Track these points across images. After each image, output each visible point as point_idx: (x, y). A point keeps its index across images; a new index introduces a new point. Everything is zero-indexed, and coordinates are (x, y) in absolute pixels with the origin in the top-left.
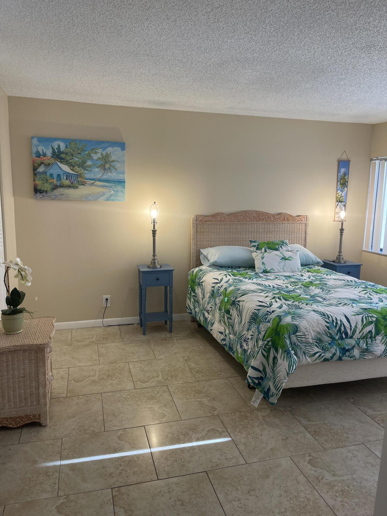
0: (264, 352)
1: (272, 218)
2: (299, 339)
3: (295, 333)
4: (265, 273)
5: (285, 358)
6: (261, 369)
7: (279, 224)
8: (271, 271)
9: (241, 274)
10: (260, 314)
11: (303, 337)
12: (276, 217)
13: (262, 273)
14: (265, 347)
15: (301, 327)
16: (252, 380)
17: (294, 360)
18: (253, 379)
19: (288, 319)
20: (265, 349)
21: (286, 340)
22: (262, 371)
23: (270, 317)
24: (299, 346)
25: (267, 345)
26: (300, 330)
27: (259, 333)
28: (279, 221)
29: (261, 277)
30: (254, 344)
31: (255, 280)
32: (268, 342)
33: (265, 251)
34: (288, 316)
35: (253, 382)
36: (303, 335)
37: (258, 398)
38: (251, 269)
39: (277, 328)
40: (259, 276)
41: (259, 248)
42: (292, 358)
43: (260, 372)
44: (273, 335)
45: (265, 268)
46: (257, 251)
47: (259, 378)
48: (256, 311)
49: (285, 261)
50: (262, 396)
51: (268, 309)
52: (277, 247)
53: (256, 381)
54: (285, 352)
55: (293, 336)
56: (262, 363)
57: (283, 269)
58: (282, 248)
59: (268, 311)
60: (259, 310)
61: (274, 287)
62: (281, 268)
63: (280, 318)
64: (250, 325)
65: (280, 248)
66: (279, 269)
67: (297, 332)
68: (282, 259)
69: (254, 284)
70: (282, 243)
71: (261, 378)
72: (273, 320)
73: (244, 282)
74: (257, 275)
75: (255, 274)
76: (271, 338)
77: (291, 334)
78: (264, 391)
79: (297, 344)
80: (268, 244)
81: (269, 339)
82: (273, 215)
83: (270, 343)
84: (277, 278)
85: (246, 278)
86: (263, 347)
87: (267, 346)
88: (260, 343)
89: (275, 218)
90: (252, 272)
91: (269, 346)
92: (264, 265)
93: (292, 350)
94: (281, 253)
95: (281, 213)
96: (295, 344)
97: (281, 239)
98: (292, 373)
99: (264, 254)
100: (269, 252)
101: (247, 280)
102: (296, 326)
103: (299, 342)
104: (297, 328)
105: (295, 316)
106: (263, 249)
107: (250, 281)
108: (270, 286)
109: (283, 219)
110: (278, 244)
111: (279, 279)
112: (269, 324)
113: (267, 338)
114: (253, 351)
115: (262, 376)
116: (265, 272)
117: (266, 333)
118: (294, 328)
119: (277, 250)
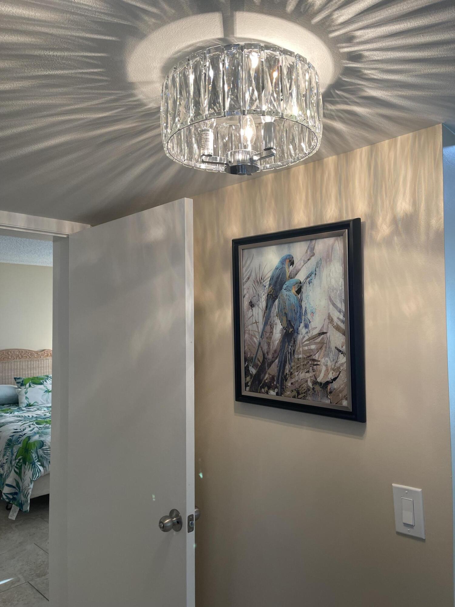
0: (16, 469)
1: (35, 355)
2: (45, 451)
3: (41, 448)
4: (28, 407)
5: (30, 469)
6: (14, 485)
7: (43, 360)
8: (35, 404)
9: (3, 410)
10: (14, 438)
11: (48, 449)
12: (40, 354)
13: (25, 407)
14: (17, 465)
15: (47, 441)
16: (6, 496)
17: (37, 469)
18: (8, 495)
19: (36, 437)
20: (17, 466)
21: (32, 454)
22: (16, 487)
23: (20, 439)
24: (45, 457)
25: (18, 462)
26: (45, 444)
27: (13, 454)
28: (43, 357)
29: (23, 410)
30: (8, 466)
31: (16, 413)
32: (20, 460)
33: (30, 386)
34: (36, 435)
35: (8, 498)
36: (48, 448)
37: (15, 512)
38: (16, 405)
39: (26, 447)
40: (22, 410)
41: (23, 384)
42: (36, 468)
43: (14, 487)
44: (23, 453)
45: (29, 402)
46: (21, 387)
47: (14, 494)
48: (10, 437)
49: (49, 394)
50: (19, 508)
51: (21, 433)
52: (42, 381)
53: (11, 497)
54: (31, 464)
55: (39, 450)
56: (16, 480)
57: (47, 401)
58: (46, 382)
59: (20, 435)
60: (13, 436)
61: (33, 417)
62: (44, 401)
63: (29, 438)
64: (5, 451)
65: (45, 382)
66: (43, 402)
67: (43, 446)
68: (46, 391)
69: (14, 417)
70: (47, 377)
71: (16, 493)
72: (24, 441)
73: (5, 416)
74: (20, 409)
75: (18, 409)
76: (22, 456)
77: (37, 449)
78: (19, 504)
79: (44, 456)
80: (32, 379)
81: (20, 458)
82: (37, 352)
83: (21, 461)
84: (38, 409)
85: (8, 413)
86: (15, 465)
87: (18, 464)
88: (13, 463)
89: (38, 354)
90: (15, 407)
91: (20, 463)
92: (27, 399)
93: (38, 461)
94: (44, 386)
95: (44, 350)
96: (41, 456)
97: (45, 374)
98: (35, 480)
99: (28, 389)
100: (34, 387)
101: (8, 414)
102: (43, 442)
103: (45, 454)
104: (43, 443)
105: (43, 434)
106: (28, 385)
107: (11, 415)
108: (29, 416)
109: (46, 355)
110: (42, 379)
111: (40, 410)
112: (19, 445)
113: (18, 457)
114: (8, 473)
115: (17, 491)
116: (29, 405)
117: (17, 453)
118: (41, 443)
119: (41, 384)
